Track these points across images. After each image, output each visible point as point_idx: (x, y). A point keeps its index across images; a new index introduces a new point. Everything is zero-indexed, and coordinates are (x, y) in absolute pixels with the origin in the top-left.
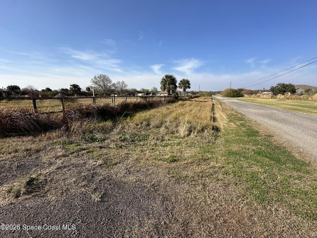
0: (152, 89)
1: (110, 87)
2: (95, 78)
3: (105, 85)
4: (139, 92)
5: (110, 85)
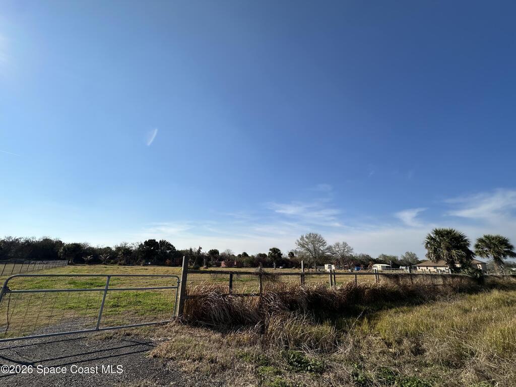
0: (404, 255)
1: (323, 253)
2: (302, 238)
3: (315, 250)
4: (376, 262)
5: (322, 248)
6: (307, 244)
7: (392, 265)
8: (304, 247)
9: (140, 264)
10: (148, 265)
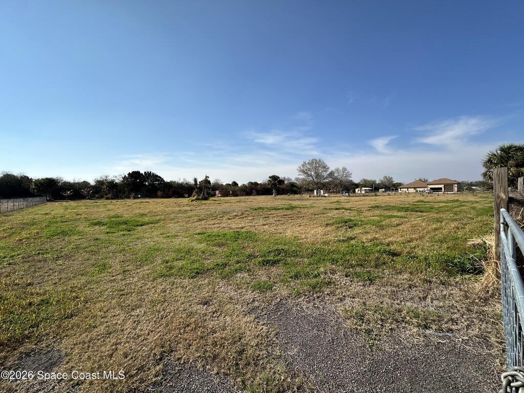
0: (382, 179)
3: (318, 175)
4: (357, 186)
5: (325, 174)
6: (310, 170)
7: (374, 188)
8: (306, 173)
9: (129, 198)
10: (138, 198)
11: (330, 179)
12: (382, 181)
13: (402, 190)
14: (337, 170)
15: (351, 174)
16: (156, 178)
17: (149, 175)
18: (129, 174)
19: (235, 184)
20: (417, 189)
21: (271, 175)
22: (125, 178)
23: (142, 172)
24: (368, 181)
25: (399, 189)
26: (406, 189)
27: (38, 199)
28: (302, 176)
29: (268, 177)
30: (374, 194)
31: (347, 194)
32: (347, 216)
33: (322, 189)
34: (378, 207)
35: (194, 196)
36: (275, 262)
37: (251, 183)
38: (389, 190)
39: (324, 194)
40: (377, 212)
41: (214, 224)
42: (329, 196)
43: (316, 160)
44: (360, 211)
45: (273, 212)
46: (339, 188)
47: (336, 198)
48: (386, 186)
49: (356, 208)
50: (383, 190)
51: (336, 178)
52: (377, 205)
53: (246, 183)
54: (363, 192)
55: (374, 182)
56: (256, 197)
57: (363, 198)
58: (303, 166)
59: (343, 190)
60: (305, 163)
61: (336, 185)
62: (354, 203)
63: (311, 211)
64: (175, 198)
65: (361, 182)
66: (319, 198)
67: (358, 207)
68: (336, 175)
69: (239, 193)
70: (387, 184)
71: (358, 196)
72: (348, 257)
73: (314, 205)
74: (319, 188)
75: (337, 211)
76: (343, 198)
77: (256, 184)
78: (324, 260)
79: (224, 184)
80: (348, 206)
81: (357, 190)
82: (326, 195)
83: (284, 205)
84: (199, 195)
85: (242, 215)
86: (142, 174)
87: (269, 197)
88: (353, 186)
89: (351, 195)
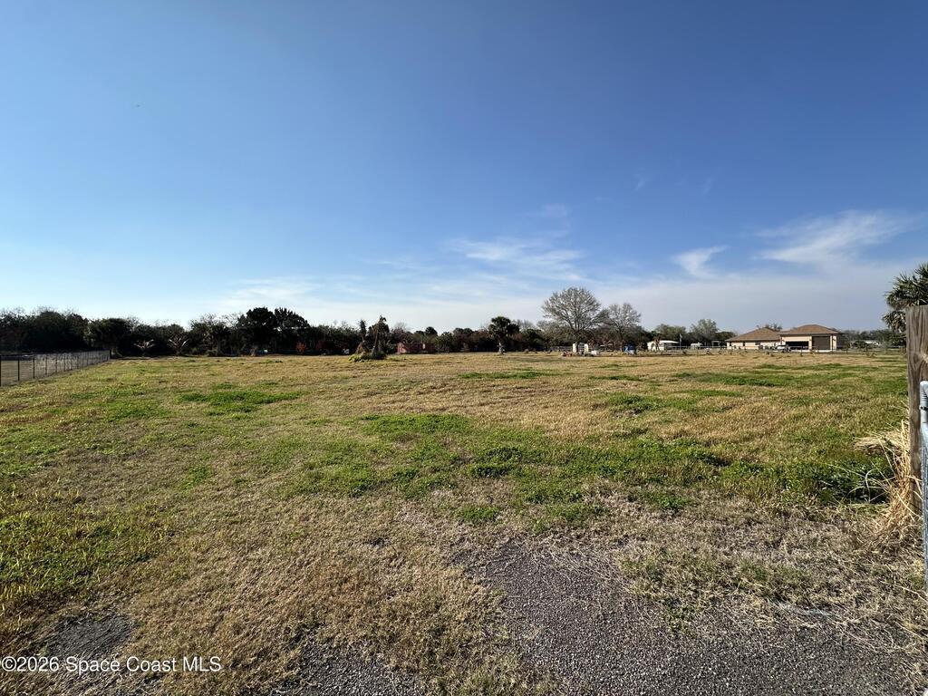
0: (696, 324)
2: (555, 298)
3: (578, 318)
4: (650, 336)
5: (592, 315)
6: (564, 307)
7: (682, 341)
8: (558, 314)
9: (248, 354)
10: (264, 354)
11: (601, 324)
12: (696, 329)
13: (733, 344)
14: (614, 308)
15: (640, 316)
16: (295, 319)
17: (283, 316)
18: (250, 313)
19: (431, 331)
20: (762, 344)
21: (495, 316)
22: (242, 319)
23: (272, 309)
24: (670, 328)
25: (728, 344)
26: (742, 344)
27: (95, 354)
28: (551, 319)
29: (490, 319)
30: (681, 352)
31: (632, 352)
32: (633, 391)
33: (586, 343)
34: (688, 375)
35: (359, 353)
36: (501, 471)
37: (460, 330)
38: (710, 345)
39: (590, 350)
40: (687, 385)
41: (394, 402)
42: (600, 356)
43: (576, 290)
44: (655, 383)
45: (499, 383)
46: (618, 341)
47: (613, 359)
48: (704, 338)
49: (647, 377)
50: (699, 344)
51: (612, 323)
52: (687, 371)
53: (451, 330)
54: (662, 348)
55: (682, 331)
56: (469, 355)
57: (662, 359)
58: (552, 300)
59: (624, 345)
60: (556, 296)
61: (612, 336)
62: (644, 368)
63: (567, 381)
64: (328, 355)
65: (657, 329)
66: (582, 358)
67: (651, 375)
68: (611, 317)
69: (438, 347)
70: (705, 333)
71: (651, 356)
72: (633, 466)
73: (572, 370)
74: (581, 341)
75: (615, 382)
76: (623, 358)
77: (469, 331)
78: (589, 469)
79: (413, 332)
80: (634, 372)
81: (649, 344)
82: (594, 352)
83: (519, 369)
84: (368, 351)
85: (444, 387)
86: (271, 313)
87: (492, 355)
88: (643, 338)
89: (639, 353)
